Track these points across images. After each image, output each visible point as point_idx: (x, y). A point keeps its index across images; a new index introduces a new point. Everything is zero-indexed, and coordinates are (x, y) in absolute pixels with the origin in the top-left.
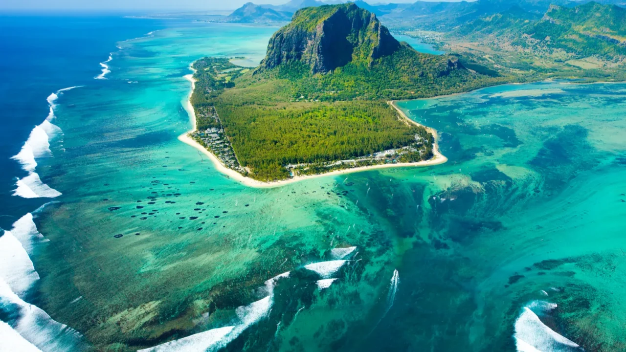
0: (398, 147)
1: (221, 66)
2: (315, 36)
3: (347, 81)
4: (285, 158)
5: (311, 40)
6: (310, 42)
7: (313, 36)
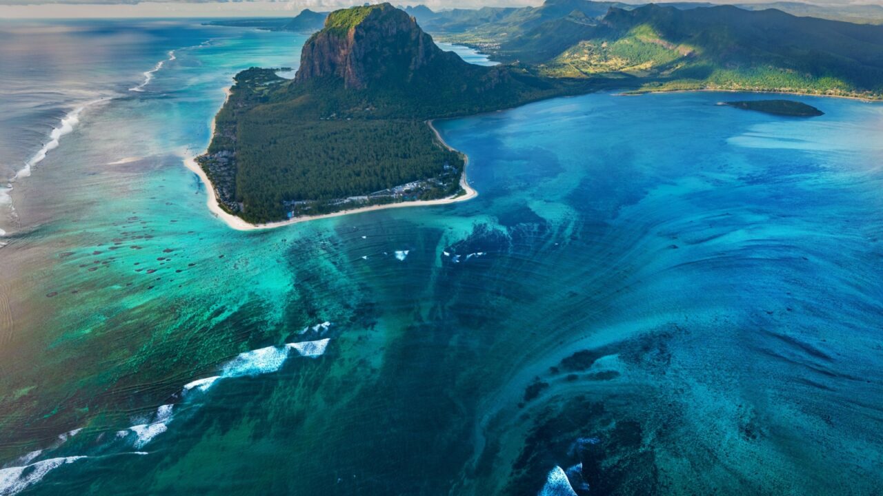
0: (422, 179)
1: (264, 77)
2: (347, 45)
3: (383, 97)
4: (288, 192)
5: (343, 49)
6: (343, 52)
7: (345, 45)
